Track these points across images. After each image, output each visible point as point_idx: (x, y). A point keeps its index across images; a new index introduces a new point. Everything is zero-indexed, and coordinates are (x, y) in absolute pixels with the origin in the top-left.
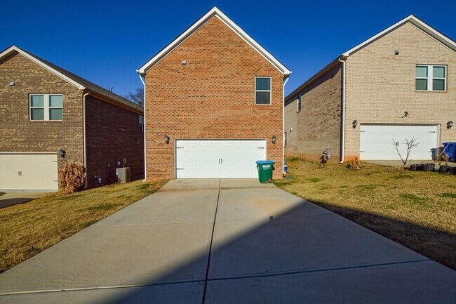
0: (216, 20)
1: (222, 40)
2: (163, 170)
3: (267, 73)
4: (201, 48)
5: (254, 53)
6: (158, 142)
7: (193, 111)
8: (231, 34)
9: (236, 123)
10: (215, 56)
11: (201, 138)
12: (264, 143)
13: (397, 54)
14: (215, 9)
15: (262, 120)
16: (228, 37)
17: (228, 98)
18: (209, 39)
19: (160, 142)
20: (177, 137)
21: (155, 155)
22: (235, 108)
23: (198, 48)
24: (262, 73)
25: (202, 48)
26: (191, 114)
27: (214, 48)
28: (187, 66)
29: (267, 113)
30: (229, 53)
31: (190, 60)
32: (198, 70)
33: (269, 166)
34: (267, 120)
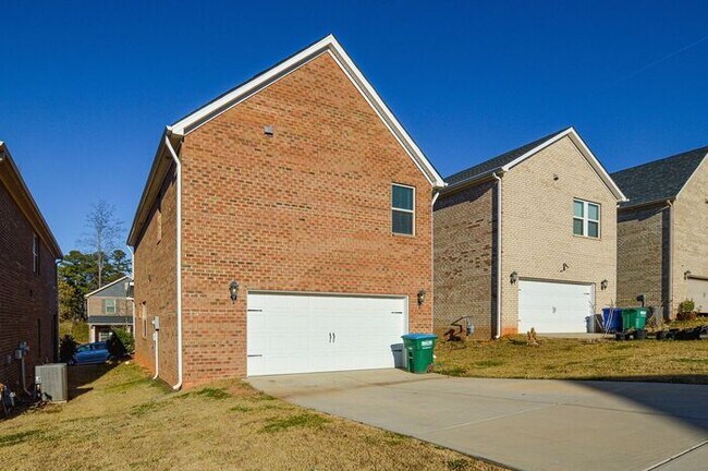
0: (329, 61)
1: (339, 102)
2: (224, 358)
3: (409, 179)
4: (302, 108)
5: (390, 140)
6: (212, 296)
7: (287, 234)
8: (354, 95)
9: (362, 264)
10: (327, 131)
11: (301, 291)
12: (401, 305)
13: (556, 179)
14: (330, 39)
15: (402, 262)
16: (348, 101)
17: (349, 216)
18: (317, 93)
19: (218, 296)
20: (253, 286)
21: (205, 326)
22: (360, 236)
23: (294, 107)
24: (403, 178)
25: (304, 109)
26: (283, 240)
27: (324, 113)
28: (274, 140)
29: (409, 250)
30: (350, 130)
31: (281, 129)
32: (295, 151)
33: (431, 342)
34: (409, 263)
